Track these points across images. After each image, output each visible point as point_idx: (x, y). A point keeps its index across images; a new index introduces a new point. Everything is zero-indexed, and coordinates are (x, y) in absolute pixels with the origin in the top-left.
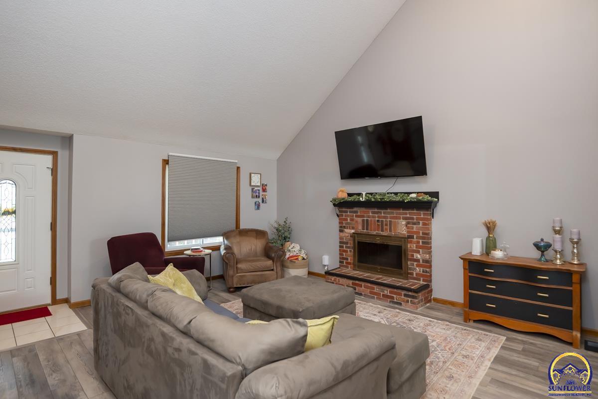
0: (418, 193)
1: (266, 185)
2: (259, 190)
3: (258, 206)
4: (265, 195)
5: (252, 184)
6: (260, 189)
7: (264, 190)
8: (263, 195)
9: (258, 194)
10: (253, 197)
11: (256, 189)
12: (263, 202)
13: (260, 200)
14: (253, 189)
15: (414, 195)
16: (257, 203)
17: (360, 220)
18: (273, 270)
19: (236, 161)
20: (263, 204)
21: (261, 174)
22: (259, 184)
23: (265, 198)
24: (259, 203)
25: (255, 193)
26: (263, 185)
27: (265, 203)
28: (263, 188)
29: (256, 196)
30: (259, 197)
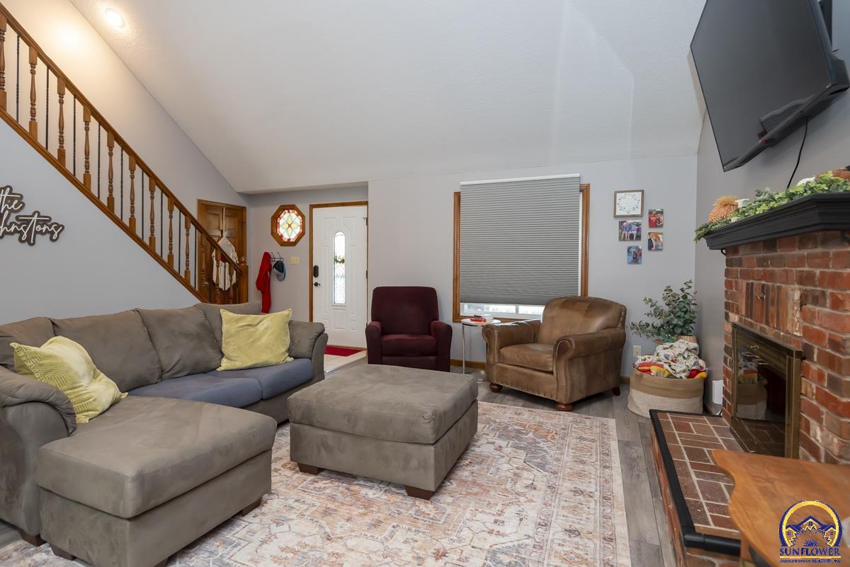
1: (661, 213)
2: (638, 225)
3: (636, 257)
4: (656, 234)
5: (619, 212)
6: (644, 221)
8: (649, 234)
9: (635, 232)
10: (622, 238)
11: (630, 221)
12: (650, 247)
13: (642, 244)
14: (621, 223)
16: (632, 250)
18: (551, 373)
19: (578, 175)
20: (653, 254)
21: (643, 191)
22: (638, 212)
23: (657, 239)
24: (640, 250)
25: (628, 231)
26: (650, 213)
27: (657, 249)
28: (650, 220)
29: (631, 237)
30: (639, 237)
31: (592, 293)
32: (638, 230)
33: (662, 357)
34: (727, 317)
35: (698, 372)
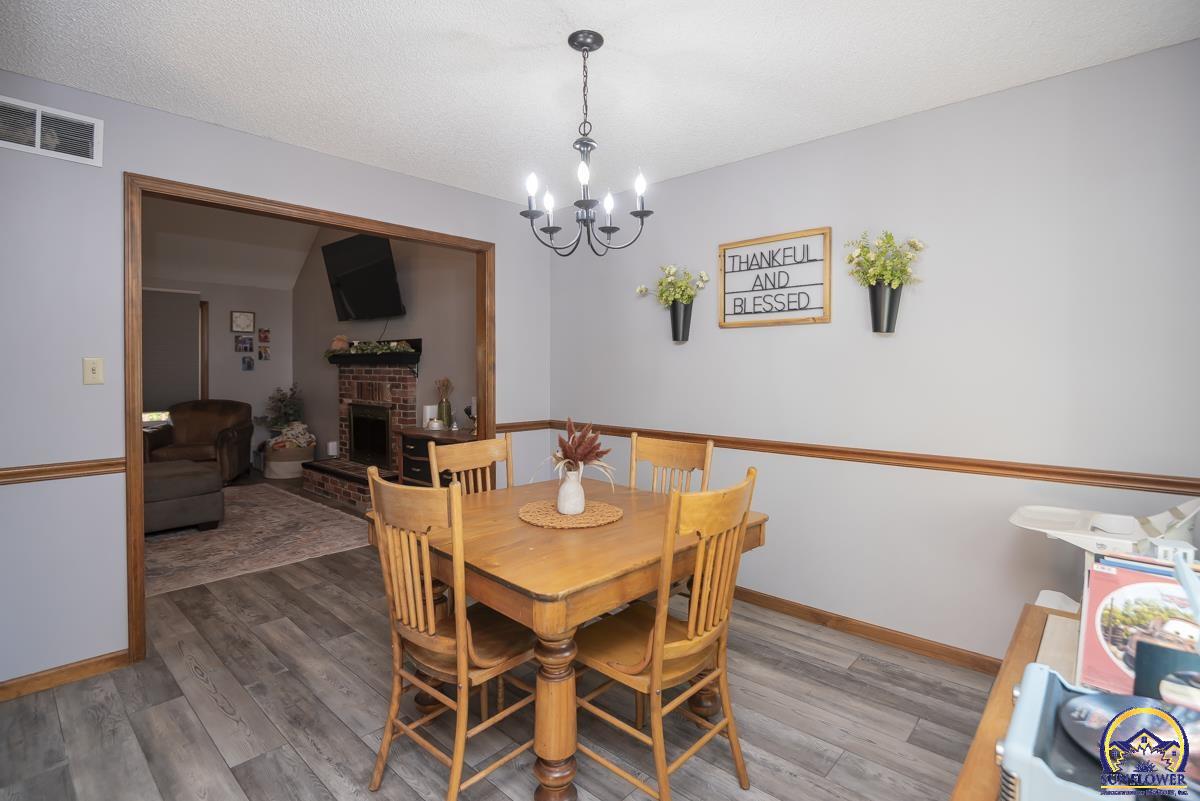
0: (398, 341)
1: (268, 331)
2: (251, 339)
3: (249, 365)
4: (265, 348)
5: (235, 329)
6: (255, 337)
7: (265, 339)
8: (260, 347)
9: (248, 346)
10: (237, 349)
11: (244, 336)
12: (260, 357)
13: (254, 355)
14: (237, 337)
15: (394, 344)
16: (246, 360)
17: (355, 382)
18: (215, 460)
19: (198, 293)
20: (262, 362)
21: (254, 314)
22: (251, 329)
23: (266, 352)
24: (251, 360)
25: (242, 343)
26: (260, 331)
27: (266, 359)
28: (260, 336)
29: (246, 349)
30: (251, 350)
31: (213, 395)
32: (251, 344)
33: (290, 436)
34: (341, 401)
35: (311, 442)
